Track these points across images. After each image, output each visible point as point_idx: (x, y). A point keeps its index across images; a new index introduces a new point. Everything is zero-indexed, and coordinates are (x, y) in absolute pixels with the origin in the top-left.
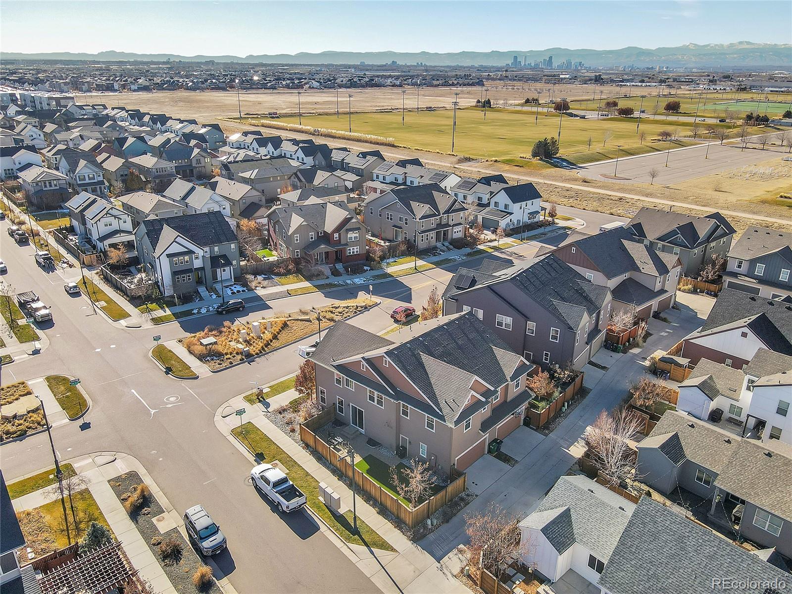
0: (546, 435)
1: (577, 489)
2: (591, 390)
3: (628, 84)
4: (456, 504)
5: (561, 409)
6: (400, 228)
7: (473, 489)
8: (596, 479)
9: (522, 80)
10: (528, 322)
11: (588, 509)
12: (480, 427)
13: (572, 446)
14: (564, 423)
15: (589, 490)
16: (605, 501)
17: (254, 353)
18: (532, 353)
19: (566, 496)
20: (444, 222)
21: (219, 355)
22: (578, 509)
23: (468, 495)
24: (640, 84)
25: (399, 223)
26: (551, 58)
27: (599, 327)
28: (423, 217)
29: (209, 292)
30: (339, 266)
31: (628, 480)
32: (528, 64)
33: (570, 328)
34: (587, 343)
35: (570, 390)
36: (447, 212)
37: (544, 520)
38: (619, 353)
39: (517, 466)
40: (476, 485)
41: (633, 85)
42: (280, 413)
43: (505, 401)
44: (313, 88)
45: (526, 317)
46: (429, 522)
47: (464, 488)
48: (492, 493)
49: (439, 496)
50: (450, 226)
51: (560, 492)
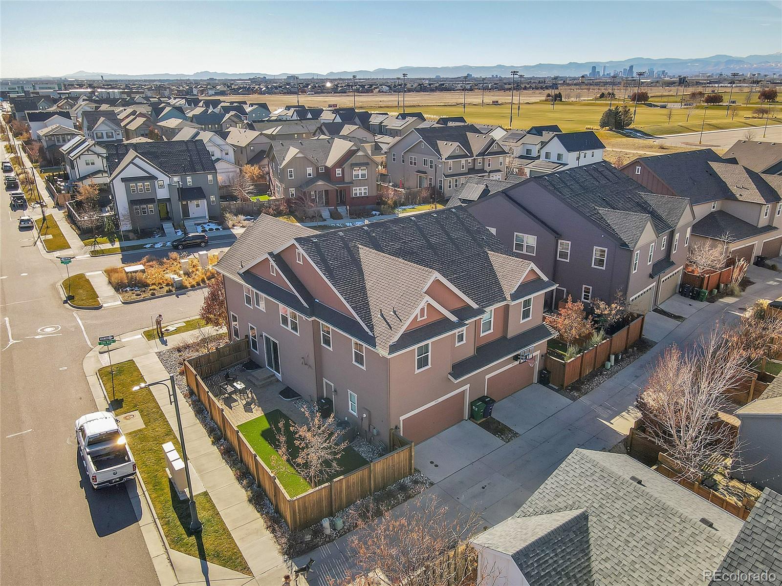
0: (574, 399)
1: (606, 476)
2: (656, 343)
3: (716, 85)
4: (390, 495)
5: (603, 365)
6: (425, 173)
7: (429, 473)
8: (655, 467)
9: (599, 85)
10: (560, 241)
11: (628, 518)
12: (450, 370)
13: (618, 417)
14: (606, 386)
15: (633, 478)
16: (669, 503)
17: (189, 286)
18: (565, 290)
19: (582, 487)
20: (478, 166)
21: (144, 285)
22: (605, 517)
23: (416, 482)
24: (729, 85)
25: (423, 167)
26: (631, 67)
27: (672, 259)
28: (450, 158)
29: (175, 229)
30: (341, 210)
31: (717, 477)
32: (607, 74)
33: (624, 244)
34: (651, 276)
35: (620, 337)
36: (482, 154)
37: (526, 534)
38: (702, 301)
39: (515, 443)
40: (436, 466)
41: (722, 86)
42: (179, 350)
43: (504, 337)
44: (382, 92)
45: (557, 234)
46: (326, 523)
47: (411, 469)
48: (461, 482)
49: (355, 477)
50: (486, 172)
51: (570, 479)
